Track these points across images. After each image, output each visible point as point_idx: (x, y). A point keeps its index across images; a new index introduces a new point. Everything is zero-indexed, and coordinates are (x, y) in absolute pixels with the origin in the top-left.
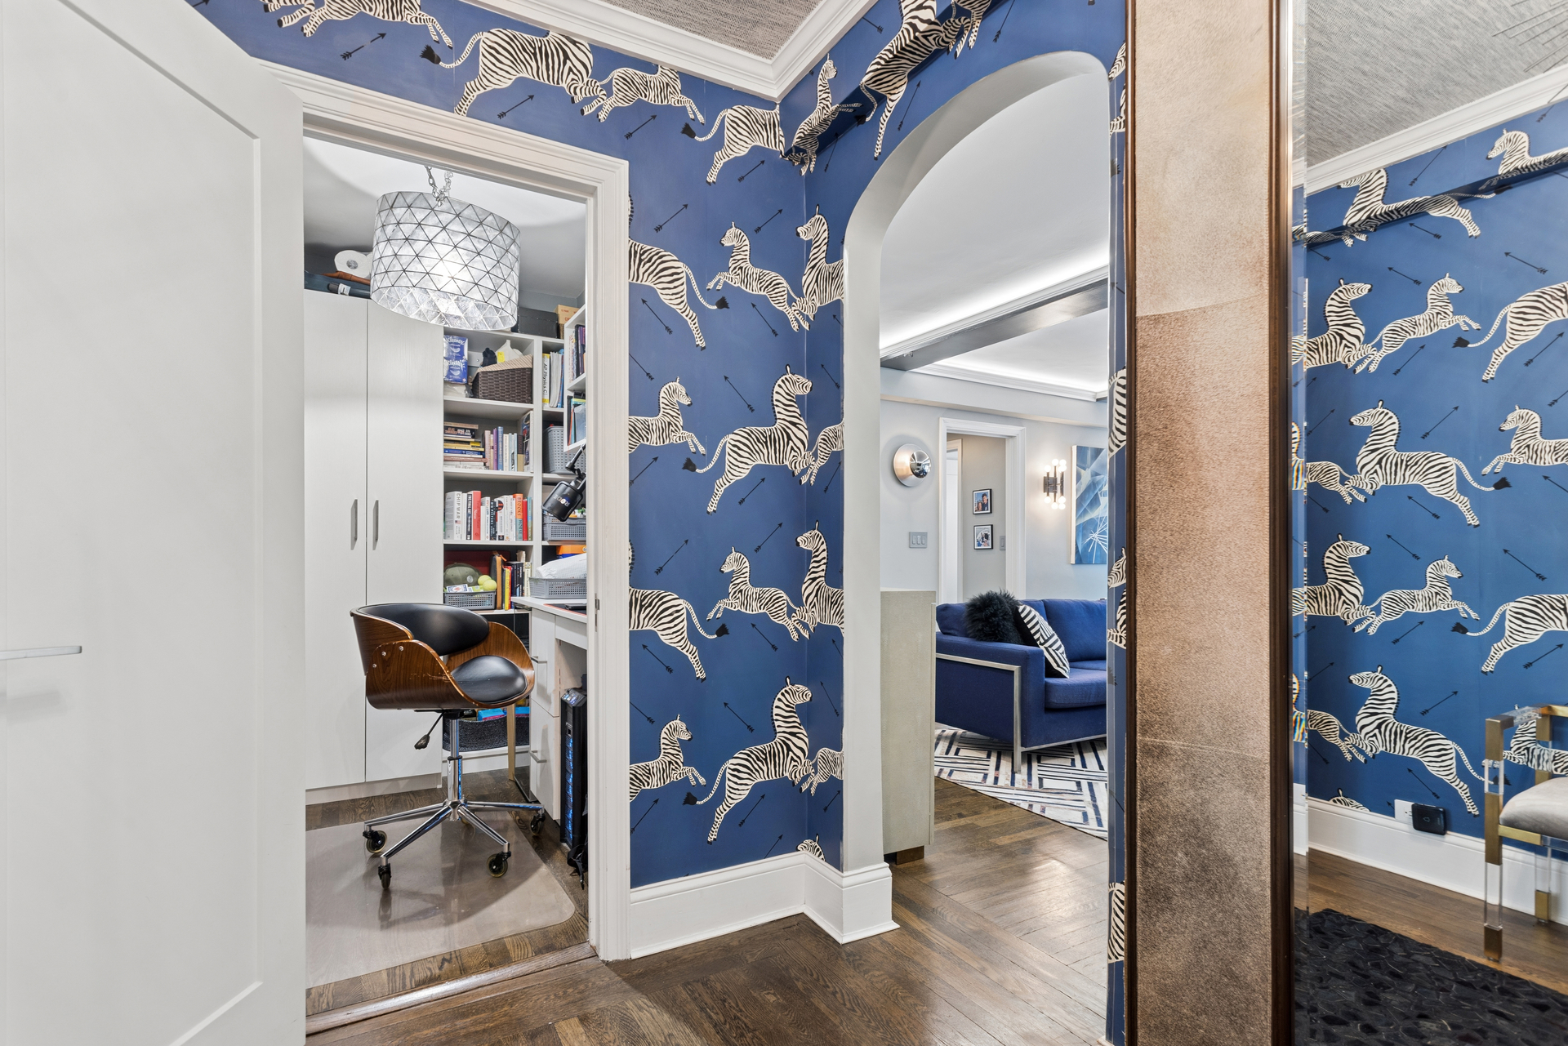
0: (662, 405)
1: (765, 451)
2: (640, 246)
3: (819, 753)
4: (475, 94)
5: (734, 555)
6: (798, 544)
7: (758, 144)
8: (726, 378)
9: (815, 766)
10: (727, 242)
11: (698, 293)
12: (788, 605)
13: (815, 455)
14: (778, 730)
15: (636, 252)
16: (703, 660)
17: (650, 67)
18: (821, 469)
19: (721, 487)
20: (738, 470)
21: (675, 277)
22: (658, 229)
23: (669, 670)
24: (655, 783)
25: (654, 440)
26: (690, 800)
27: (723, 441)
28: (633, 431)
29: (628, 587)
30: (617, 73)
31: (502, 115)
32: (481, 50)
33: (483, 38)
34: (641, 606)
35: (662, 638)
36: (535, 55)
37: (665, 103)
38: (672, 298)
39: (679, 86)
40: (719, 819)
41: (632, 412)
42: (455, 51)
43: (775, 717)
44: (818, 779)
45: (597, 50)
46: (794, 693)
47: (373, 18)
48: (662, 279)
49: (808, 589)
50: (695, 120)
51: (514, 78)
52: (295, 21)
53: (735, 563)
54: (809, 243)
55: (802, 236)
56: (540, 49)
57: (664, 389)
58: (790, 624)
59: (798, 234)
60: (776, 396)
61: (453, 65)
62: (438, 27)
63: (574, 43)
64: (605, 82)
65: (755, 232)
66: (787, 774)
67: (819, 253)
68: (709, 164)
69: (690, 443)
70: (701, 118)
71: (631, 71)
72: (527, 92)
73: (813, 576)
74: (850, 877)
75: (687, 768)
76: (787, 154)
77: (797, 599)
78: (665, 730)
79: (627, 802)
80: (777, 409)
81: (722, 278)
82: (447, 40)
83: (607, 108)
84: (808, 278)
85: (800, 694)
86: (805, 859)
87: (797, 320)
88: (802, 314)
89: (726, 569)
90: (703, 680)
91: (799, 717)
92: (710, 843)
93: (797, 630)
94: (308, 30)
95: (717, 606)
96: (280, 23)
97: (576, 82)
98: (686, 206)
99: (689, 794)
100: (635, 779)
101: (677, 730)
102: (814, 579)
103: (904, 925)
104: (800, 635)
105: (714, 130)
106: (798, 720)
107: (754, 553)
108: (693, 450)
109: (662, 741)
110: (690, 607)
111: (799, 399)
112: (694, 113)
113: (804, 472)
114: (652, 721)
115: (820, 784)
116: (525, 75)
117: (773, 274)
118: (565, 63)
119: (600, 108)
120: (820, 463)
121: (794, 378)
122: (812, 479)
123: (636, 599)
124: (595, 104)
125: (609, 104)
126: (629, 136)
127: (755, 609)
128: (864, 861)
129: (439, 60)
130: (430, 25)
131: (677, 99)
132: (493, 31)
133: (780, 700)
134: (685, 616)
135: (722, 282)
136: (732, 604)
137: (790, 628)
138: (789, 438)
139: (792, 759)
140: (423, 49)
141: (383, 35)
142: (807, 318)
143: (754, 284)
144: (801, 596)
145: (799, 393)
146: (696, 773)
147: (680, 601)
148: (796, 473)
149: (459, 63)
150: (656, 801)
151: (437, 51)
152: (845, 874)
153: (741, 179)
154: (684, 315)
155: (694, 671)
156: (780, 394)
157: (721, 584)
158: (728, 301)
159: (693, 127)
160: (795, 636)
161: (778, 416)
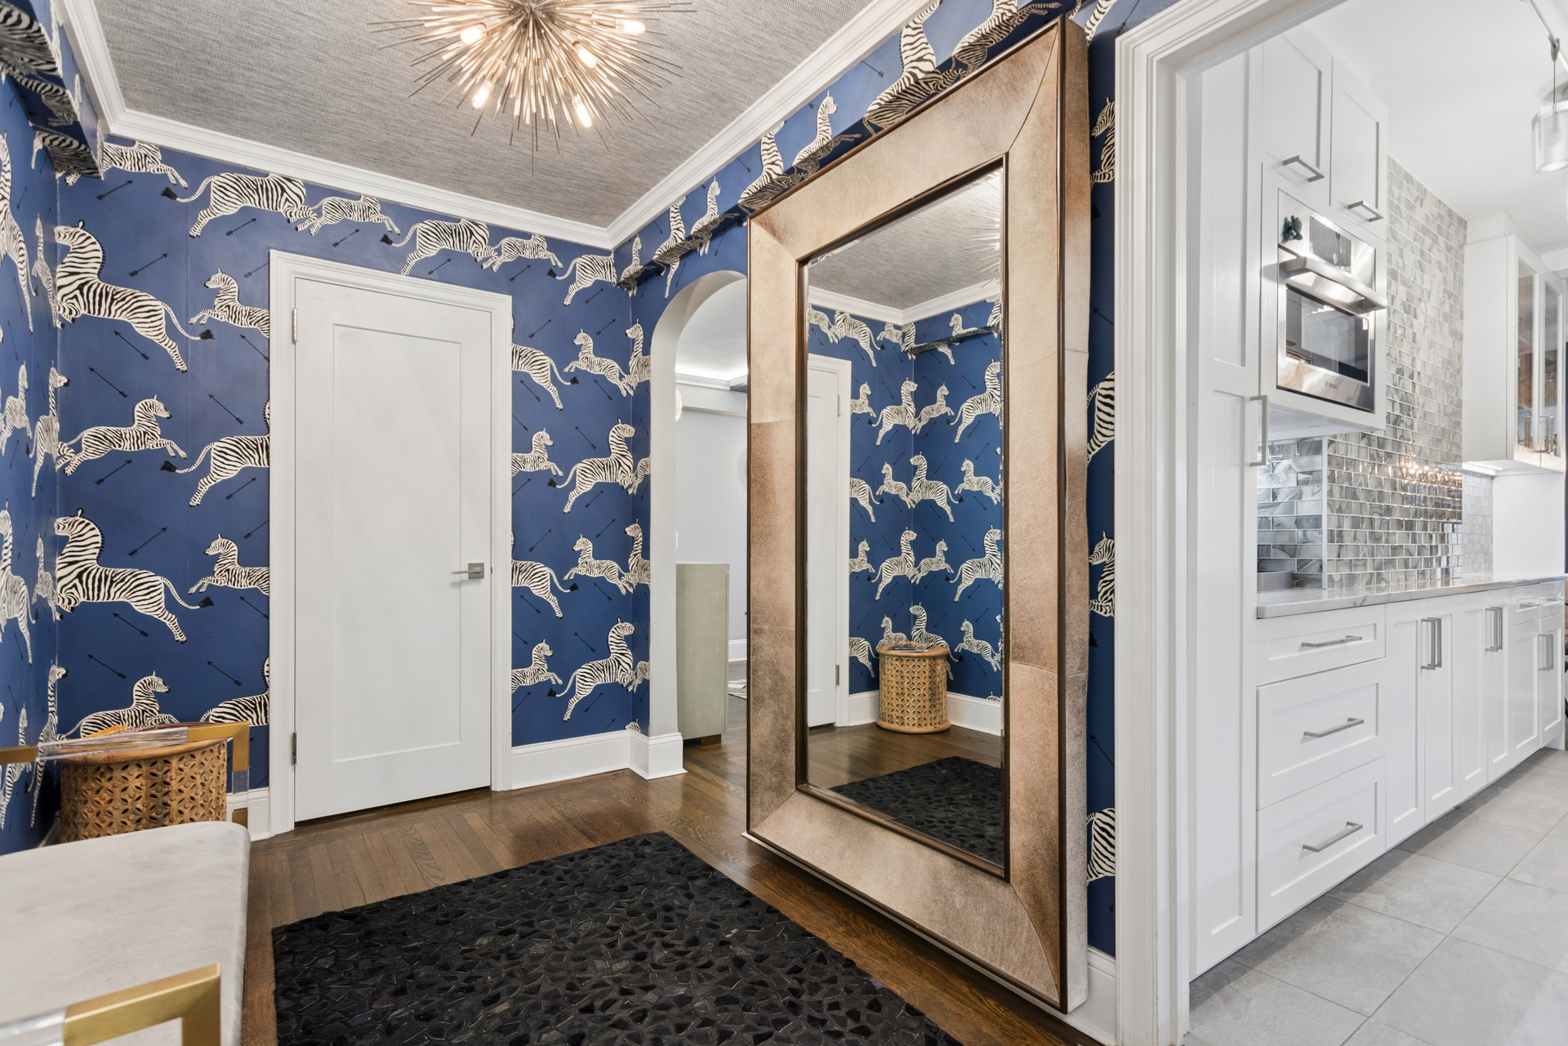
0: (533, 446)
1: (603, 474)
2: (519, 348)
3: (638, 666)
4: (414, 261)
5: (582, 539)
6: (626, 532)
7: (599, 278)
8: (577, 428)
9: (636, 674)
10: (577, 342)
11: (558, 375)
12: (619, 572)
13: (636, 476)
14: (612, 651)
15: (517, 351)
16: (561, 605)
17: (526, 236)
18: (639, 485)
19: (573, 497)
20: (584, 486)
21: (543, 365)
22: (531, 336)
23: (538, 611)
24: (528, 682)
25: (528, 468)
26: (552, 693)
27: (574, 468)
28: (514, 462)
29: (511, 559)
30: (505, 241)
31: (431, 273)
32: (418, 234)
33: (419, 227)
34: (520, 571)
35: (534, 592)
36: (452, 234)
37: (536, 257)
38: (541, 379)
39: (545, 246)
40: (571, 706)
41: (514, 450)
42: (401, 236)
43: (610, 643)
44: (638, 682)
45: (491, 227)
46: (623, 628)
47: (352, 221)
48: (534, 368)
49: (632, 561)
50: (557, 266)
51: (438, 249)
52: (306, 227)
53: (584, 545)
54: (633, 340)
55: (629, 336)
56: (455, 230)
57: (535, 436)
58: (620, 584)
59: (626, 334)
60: (611, 438)
61: (400, 245)
62: (391, 223)
63: (477, 225)
64: (496, 247)
65: (596, 335)
66: (618, 680)
67: (639, 347)
68: (566, 293)
69: (553, 470)
70: (560, 265)
71: (514, 239)
72: (447, 257)
73: (635, 553)
74: (653, 741)
75: (550, 674)
76: (618, 285)
77: (625, 568)
78: (535, 649)
79: (510, 693)
80: (611, 447)
81: (574, 365)
82: (397, 230)
83: (498, 263)
84: (632, 363)
85: (627, 628)
86: (629, 735)
87: (625, 389)
88: (629, 385)
89: (576, 548)
90: (561, 618)
91: (627, 643)
92: (565, 721)
93: (625, 587)
94: (313, 231)
95: (570, 572)
96: (297, 229)
97: (479, 249)
98: (550, 321)
99: (551, 690)
100: (515, 678)
101: (542, 650)
102: (636, 555)
103: (690, 772)
104: (627, 591)
105: (569, 272)
106: (626, 645)
107: (595, 538)
108: (554, 474)
109: (533, 656)
110: (552, 572)
111: (627, 440)
112: (556, 262)
113: (630, 486)
114: (526, 643)
115: (639, 685)
116: (446, 247)
117: (609, 360)
118: (471, 238)
119: (494, 264)
120: (639, 481)
121: (624, 426)
122: (635, 491)
123: (517, 567)
124: (491, 262)
125: (499, 261)
126: (512, 279)
127: (596, 574)
128: (664, 731)
129: (392, 242)
130: (386, 222)
131: (545, 254)
132: (425, 222)
133: (613, 632)
134: (549, 578)
135: (574, 367)
136: (580, 570)
137: (620, 586)
138: (620, 465)
139: (622, 670)
140: (382, 236)
141: (357, 231)
142: (631, 388)
143: (596, 367)
144: (628, 565)
145: (627, 436)
146: (556, 677)
147: (546, 568)
148: (625, 487)
149: (404, 243)
150: (529, 694)
151: (391, 237)
152: (651, 738)
153: (587, 302)
154: (548, 389)
155: (554, 613)
156: (613, 437)
157: (573, 558)
158: (578, 379)
159: (555, 271)
160: (624, 592)
161: (612, 451)
